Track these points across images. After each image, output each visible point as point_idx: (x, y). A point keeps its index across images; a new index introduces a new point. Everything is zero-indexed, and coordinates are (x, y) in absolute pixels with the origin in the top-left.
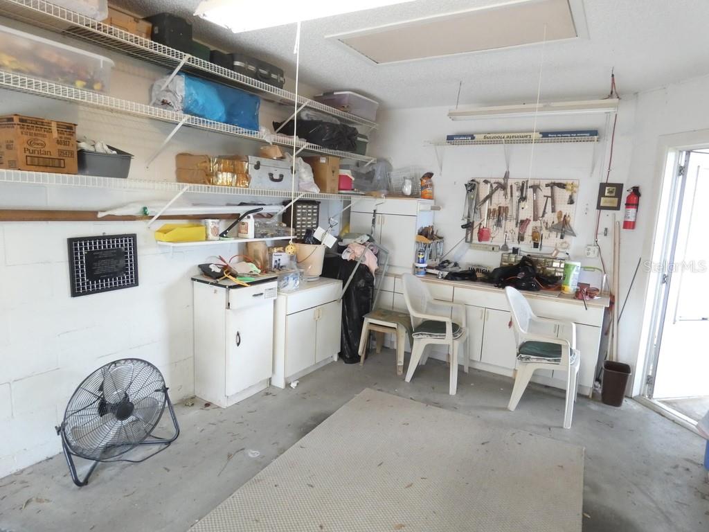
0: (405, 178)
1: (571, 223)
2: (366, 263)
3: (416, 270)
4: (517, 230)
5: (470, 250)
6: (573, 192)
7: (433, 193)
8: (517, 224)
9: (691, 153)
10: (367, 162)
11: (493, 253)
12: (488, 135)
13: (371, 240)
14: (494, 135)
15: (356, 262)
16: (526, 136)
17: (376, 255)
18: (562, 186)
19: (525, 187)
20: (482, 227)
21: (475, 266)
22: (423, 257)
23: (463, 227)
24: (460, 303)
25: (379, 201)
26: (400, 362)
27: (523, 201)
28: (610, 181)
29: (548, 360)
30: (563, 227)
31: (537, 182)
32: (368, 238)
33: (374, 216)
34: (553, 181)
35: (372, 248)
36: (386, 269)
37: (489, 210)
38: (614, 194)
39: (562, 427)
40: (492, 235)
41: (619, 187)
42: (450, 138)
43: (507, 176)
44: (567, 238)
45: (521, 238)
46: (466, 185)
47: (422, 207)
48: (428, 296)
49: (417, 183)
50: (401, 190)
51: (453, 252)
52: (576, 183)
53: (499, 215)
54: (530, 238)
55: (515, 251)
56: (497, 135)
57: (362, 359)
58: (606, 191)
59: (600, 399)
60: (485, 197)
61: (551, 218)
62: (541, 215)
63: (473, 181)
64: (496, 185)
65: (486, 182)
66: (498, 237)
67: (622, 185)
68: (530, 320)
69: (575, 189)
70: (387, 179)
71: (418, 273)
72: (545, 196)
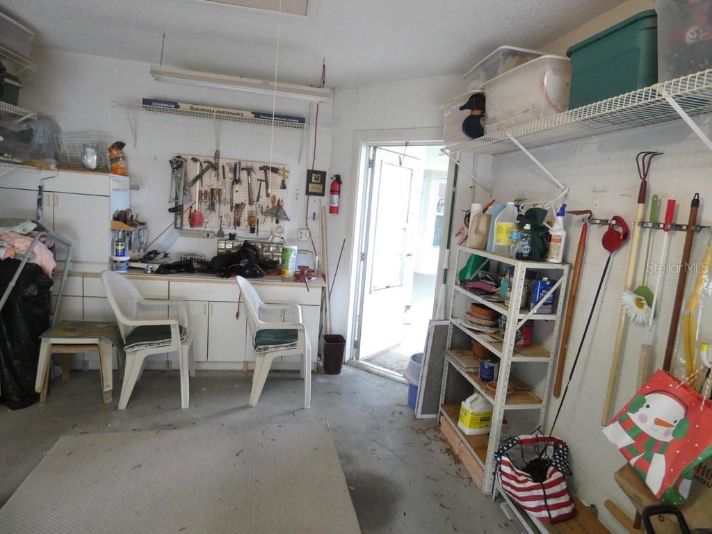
0: (85, 146)
1: (284, 208)
2: (37, 261)
3: (114, 265)
4: (232, 214)
5: (180, 237)
6: (285, 177)
7: (126, 168)
8: (232, 208)
9: (377, 149)
10: (21, 117)
11: (207, 240)
12: (195, 106)
13: (40, 228)
14: (203, 107)
15: (19, 262)
16: (238, 114)
17: (51, 249)
18: (275, 170)
19: (238, 169)
20: (193, 211)
21: (188, 255)
22: (123, 248)
23: (170, 210)
24: (178, 299)
25: (45, 174)
26: (108, 386)
27: (237, 183)
28: (316, 168)
29: (286, 346)
30: (277, 212)
31: (249, 165)
32: (35, 226)
33: (40, 194)
34: (266, 165)
35: (43, 240)
36: (69, 266)
37: (200, 192)
38: (319, 181)
39: (304, 408)
40: (206, 220)
41: (323, 174)
42: (147, 102)
43: (217, 156)
44: (282, 223)
45: (237, 223)
46: (171, 162)
47: (116, 185)
48: (137, 296)
49: (104, 154)
50: (81, 161)
51: (161, 240)
52: (287, 168)
53: (212, 197)
54: (247, 223)
55: (232, 237)
56: (206, 108)
57: (43, 398)
58: (313, 178)
59: (323, 372)
60: (195, 176)
61: (265, 202)
62: (255, 199)
63: (179, 157)
64: (207, 164)
65: (195, 160)
66: (212, 223)
67: (325, 172)
68: (259, 308)
69: (286, 173)
70: (54, 143)
71: (118, 268)
72: (258, 180)
